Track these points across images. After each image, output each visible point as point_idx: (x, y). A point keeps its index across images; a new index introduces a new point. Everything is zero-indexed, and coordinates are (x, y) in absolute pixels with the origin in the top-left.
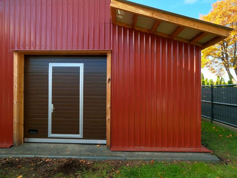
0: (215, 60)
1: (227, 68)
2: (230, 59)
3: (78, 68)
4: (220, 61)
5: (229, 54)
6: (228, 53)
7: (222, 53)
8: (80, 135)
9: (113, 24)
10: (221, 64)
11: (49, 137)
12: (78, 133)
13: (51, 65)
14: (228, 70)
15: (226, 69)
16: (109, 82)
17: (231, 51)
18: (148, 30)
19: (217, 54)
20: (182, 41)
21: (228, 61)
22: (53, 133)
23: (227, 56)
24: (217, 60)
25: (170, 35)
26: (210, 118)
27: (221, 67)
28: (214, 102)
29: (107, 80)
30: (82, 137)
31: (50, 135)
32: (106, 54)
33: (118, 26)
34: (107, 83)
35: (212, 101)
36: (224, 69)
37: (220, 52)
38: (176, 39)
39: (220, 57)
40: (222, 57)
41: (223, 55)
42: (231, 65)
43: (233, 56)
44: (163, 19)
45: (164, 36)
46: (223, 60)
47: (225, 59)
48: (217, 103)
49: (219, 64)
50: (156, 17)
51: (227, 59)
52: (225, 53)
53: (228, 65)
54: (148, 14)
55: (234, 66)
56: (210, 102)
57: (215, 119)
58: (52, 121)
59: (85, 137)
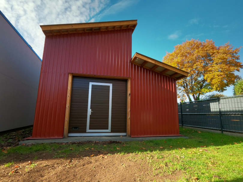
0: (179, 88)
1: (188, 93)
2: (189, 87)
3: (109, 87)
4: (182, 88)
5: (188, 84)
6: (187, 82)
7: (184, 82)
8: (109, 130)
9: (131, 63)
10: (183, 90)
11: (87, 132)
12: (107, 129)
13: (91, 84)
14: (188, 96)
15: (187, 95)
16: (129, 96)
17: (189, 82)
18: (150, 68)
19: (180, 83)
20: (167, 75)
21: (187, 89)
22: (90, 129)
23: (187, 84)
24: (180, 88)
25: (161, 72)
26: (181, 125)
27: (183, 93)
28: (183, 114)
29: (128, 95)
30: (110, 131)
31: (88, 130)
32: (128, 79)
33: (134, 65)
34: (128, 96)
35: (182, 113)
36: (186, 95)
37: (182, 81)
38: (164, 74)
39: (182, 85)
40: (183, 85)
41: (184, 84)
42: (190, 92)
43: (191, 85)
44: (160, 65)
45: (158, 72)
46: (184, 87)
47: (186, 87)
48: (184, 114)
49: (182, 91)
50: (157, 64)
51: (187, 87)
52: (186, 83)
53: (188, 92)
54: (153, 62)
55: (192, 92)
56: (180, 114)
57: (184, 125)
58: (90, 121)
59: (112, 132)
